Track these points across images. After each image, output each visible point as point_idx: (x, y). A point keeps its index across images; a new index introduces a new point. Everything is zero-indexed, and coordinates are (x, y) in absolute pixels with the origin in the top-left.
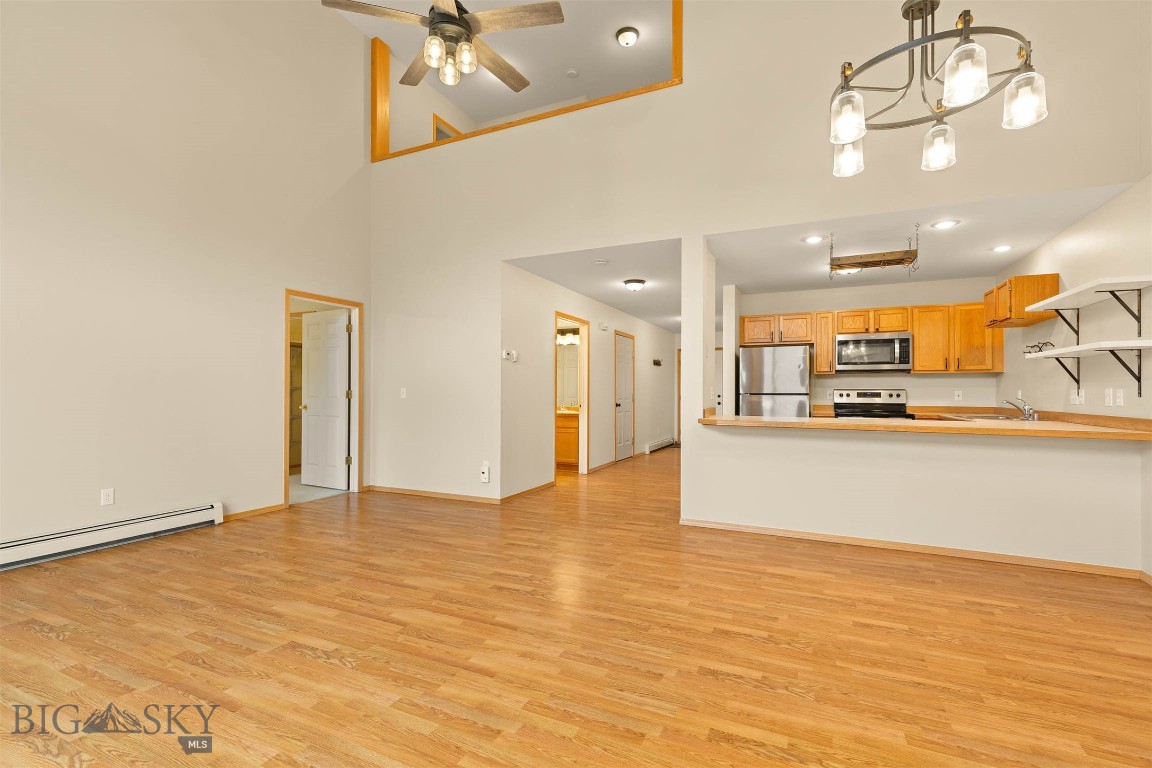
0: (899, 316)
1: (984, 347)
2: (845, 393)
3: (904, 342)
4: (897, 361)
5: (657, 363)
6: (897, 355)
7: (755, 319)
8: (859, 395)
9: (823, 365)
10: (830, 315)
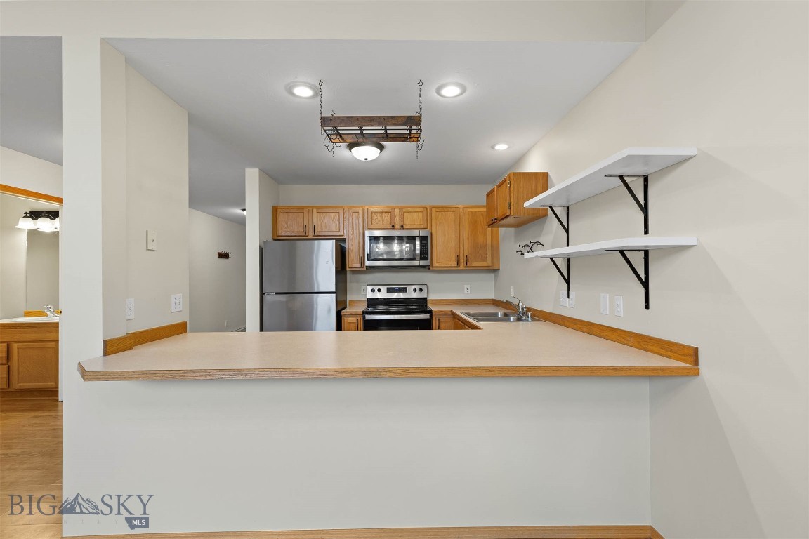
0: (420, 214)
1: (485, 246)
2: (376, 288)
3: (424, 239)
4: (418, 258)
5: (223, 256)
6: (418, 252)
7: (289, 210)
8: (389, 290)
9: (355, 261)
10: (361, 211)
